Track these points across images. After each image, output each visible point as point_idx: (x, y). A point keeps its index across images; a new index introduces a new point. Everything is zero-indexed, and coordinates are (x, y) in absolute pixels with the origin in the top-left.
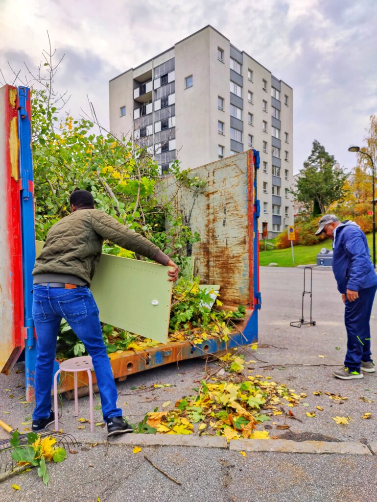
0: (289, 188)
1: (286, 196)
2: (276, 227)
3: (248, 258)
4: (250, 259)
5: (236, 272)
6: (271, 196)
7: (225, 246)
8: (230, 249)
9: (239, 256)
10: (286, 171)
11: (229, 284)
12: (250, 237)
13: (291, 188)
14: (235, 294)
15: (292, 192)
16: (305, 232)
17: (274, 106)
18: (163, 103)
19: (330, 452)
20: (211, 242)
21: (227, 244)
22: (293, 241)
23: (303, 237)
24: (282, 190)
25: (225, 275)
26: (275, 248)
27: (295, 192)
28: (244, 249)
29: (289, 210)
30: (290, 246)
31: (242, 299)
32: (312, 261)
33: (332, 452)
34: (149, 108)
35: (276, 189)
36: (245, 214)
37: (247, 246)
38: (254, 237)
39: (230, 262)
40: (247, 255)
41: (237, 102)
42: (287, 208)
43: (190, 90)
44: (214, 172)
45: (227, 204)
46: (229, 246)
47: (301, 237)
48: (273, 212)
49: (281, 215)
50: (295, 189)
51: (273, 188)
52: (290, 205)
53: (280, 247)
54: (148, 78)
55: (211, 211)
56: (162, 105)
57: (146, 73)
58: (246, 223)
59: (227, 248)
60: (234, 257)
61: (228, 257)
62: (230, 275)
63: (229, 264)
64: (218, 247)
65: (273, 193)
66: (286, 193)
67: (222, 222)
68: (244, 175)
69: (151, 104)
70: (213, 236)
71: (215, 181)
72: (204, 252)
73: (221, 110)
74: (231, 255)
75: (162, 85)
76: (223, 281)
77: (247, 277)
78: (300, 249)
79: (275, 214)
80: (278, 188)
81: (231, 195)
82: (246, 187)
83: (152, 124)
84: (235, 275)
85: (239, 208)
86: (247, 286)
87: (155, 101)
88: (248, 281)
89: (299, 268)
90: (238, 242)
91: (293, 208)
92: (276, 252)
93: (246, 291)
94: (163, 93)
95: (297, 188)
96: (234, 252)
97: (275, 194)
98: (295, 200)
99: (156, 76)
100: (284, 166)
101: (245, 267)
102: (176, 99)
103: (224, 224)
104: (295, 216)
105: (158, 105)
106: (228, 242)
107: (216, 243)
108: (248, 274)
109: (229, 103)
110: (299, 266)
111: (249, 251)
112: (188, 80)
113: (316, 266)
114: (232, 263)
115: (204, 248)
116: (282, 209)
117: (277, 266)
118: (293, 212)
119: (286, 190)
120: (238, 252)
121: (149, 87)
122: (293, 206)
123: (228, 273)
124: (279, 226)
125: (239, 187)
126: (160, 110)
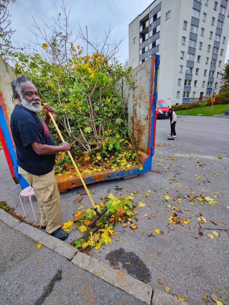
0: (219, 71)
1: (217, 77)
2: (208, 94)
3: (148, 128)
4: (149, 129)
5: (143, 134)
6: (208, 77)
7: (139, 119)
8: (141, 122)
9: (145, 126)
10: (220, 62)
11: (140, 140)
12: (150, 116)
13: (221, 72)
14: (142, 146)
15: (221, 74)
16: (223, 97)
17: (220, 20)
18: (154, 32)
19: (122, 289)
20: (135, 116)
21: (140, 119)
22: (213, 102)
23: (221, 99)
24: (216, 74)
25: (139, 135)
26: (204, 106)
27: (223, 73)
28: (147, 122)
29: (217, 85)
30: (211, 105)
31: (145, 149)
32: (223, 112)
33: (124, 290)
34: (147, 36)
35: (211, 73)
36: (148, 101)
37: (148, 121)
38: (152, 116)
39: (141, 129)
40: (148, 126)
41: (195, 23)
42: (216, 83)
43: (169, 20)
44: (136, 74)
45: (141, 94)
46: (141, 120)
47: (220, 100)
48: (208, 86)
49: (212, 87)
50: (223, 72)
51: (210, 72)
52: (219, 81)
53: (207, 105)
54: (147, 18)
55: (135, 98)
56: (153, 33)
57: (146, 16)
58: (149, 107)
59: (140, 121)
60: (143, 126)
61: (141, 126)
62: (141, 136)
63: (140, 130)
64: (137, 120)
65: (210, 75)
66: (218, 75)
67: (139, 105)
68: (149, 75)
69: (148, 34)
70: (135, 113)
71: (137, 80)
72: (132, 121)
73: (185, 29)
74: (142, 125)
75: (154, 21)
76: (138, 138)
77: (147, 138)
78: (218, 106)
79: (209, 87)
80: (213, 72)
81: (143, 88)
82: (150, 83)
83: (148, 45)
84: (142, 136)
85: (146, 97)
86: (147, 143)
87: (150, 31)
88: (148, 141)
89: (215, 117)
90: (145, 118)
91: (221, 83)
92: (204, 108)
93: (146, 146)
94: (154, 26)
95: (224, 72)
96: (143, 124)
97: (211, 76)
98: (222, 78)
99: (151, 16)
100: (219, 58)
101: (147, 132)
102: (161, 28)
103: (140, 107)
104: (221, 87)
105: (151, 33)
106: (141, 118)
107: (136, 117)
108: (148, 136)
109: (190, 24)
110: (214, 116)
111: (149, 124)
112: (168, 14)
113: (224, 116)
114: (142, 130)
115: (132, 119)
116: (214, 84)
117: (202, 116)
118: (219, 85)
119: (218, 73)
120: (145, 124)
121: (147, 24)
122: (221, 82)
123: (140, 134)
124: (210, 93)
125: (147, 83)
126: (152, 36)
